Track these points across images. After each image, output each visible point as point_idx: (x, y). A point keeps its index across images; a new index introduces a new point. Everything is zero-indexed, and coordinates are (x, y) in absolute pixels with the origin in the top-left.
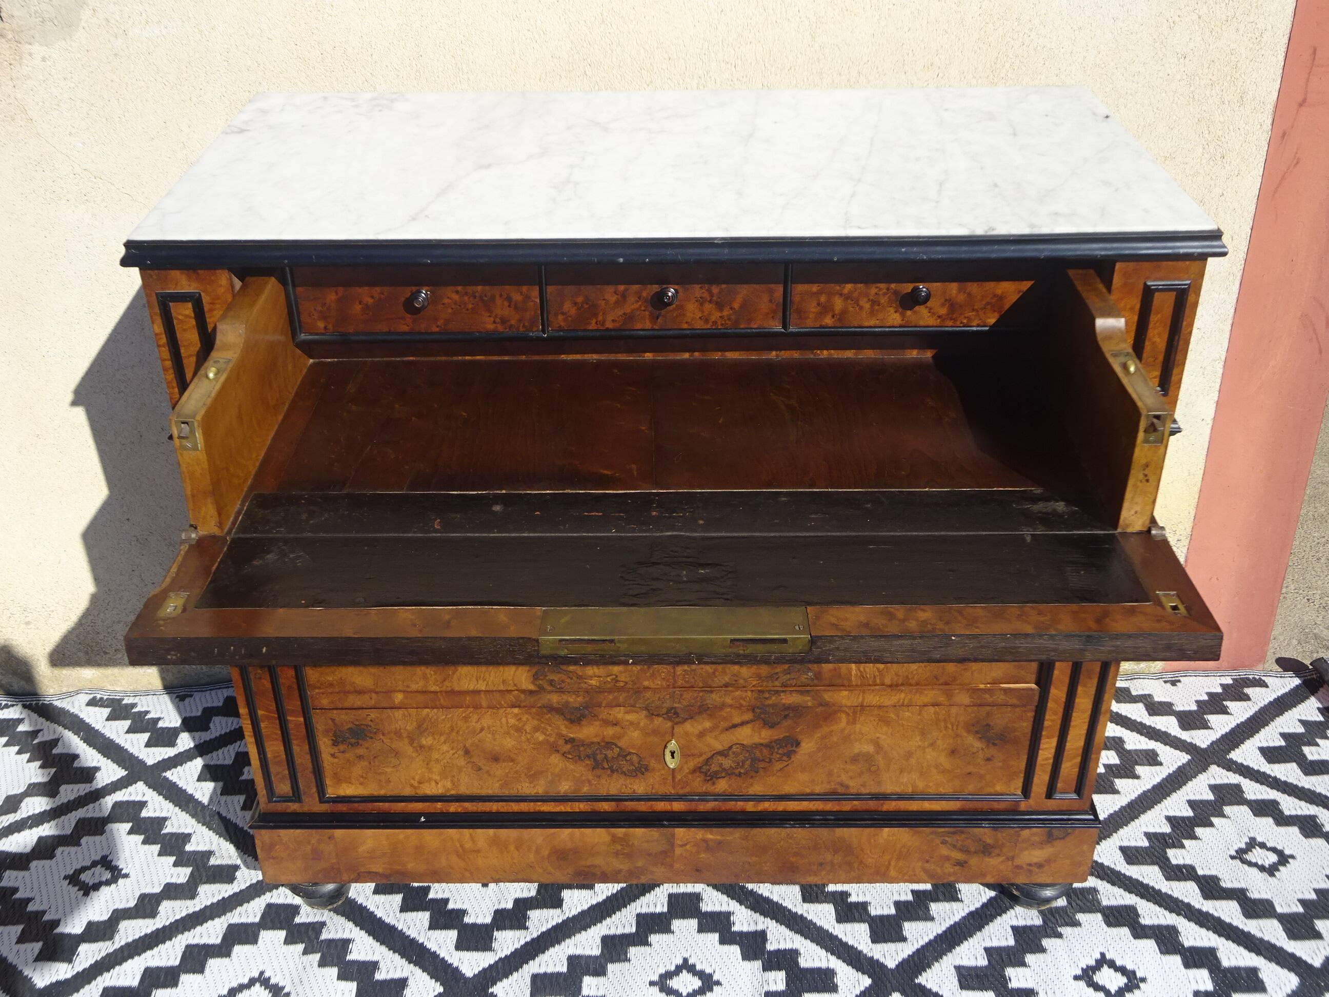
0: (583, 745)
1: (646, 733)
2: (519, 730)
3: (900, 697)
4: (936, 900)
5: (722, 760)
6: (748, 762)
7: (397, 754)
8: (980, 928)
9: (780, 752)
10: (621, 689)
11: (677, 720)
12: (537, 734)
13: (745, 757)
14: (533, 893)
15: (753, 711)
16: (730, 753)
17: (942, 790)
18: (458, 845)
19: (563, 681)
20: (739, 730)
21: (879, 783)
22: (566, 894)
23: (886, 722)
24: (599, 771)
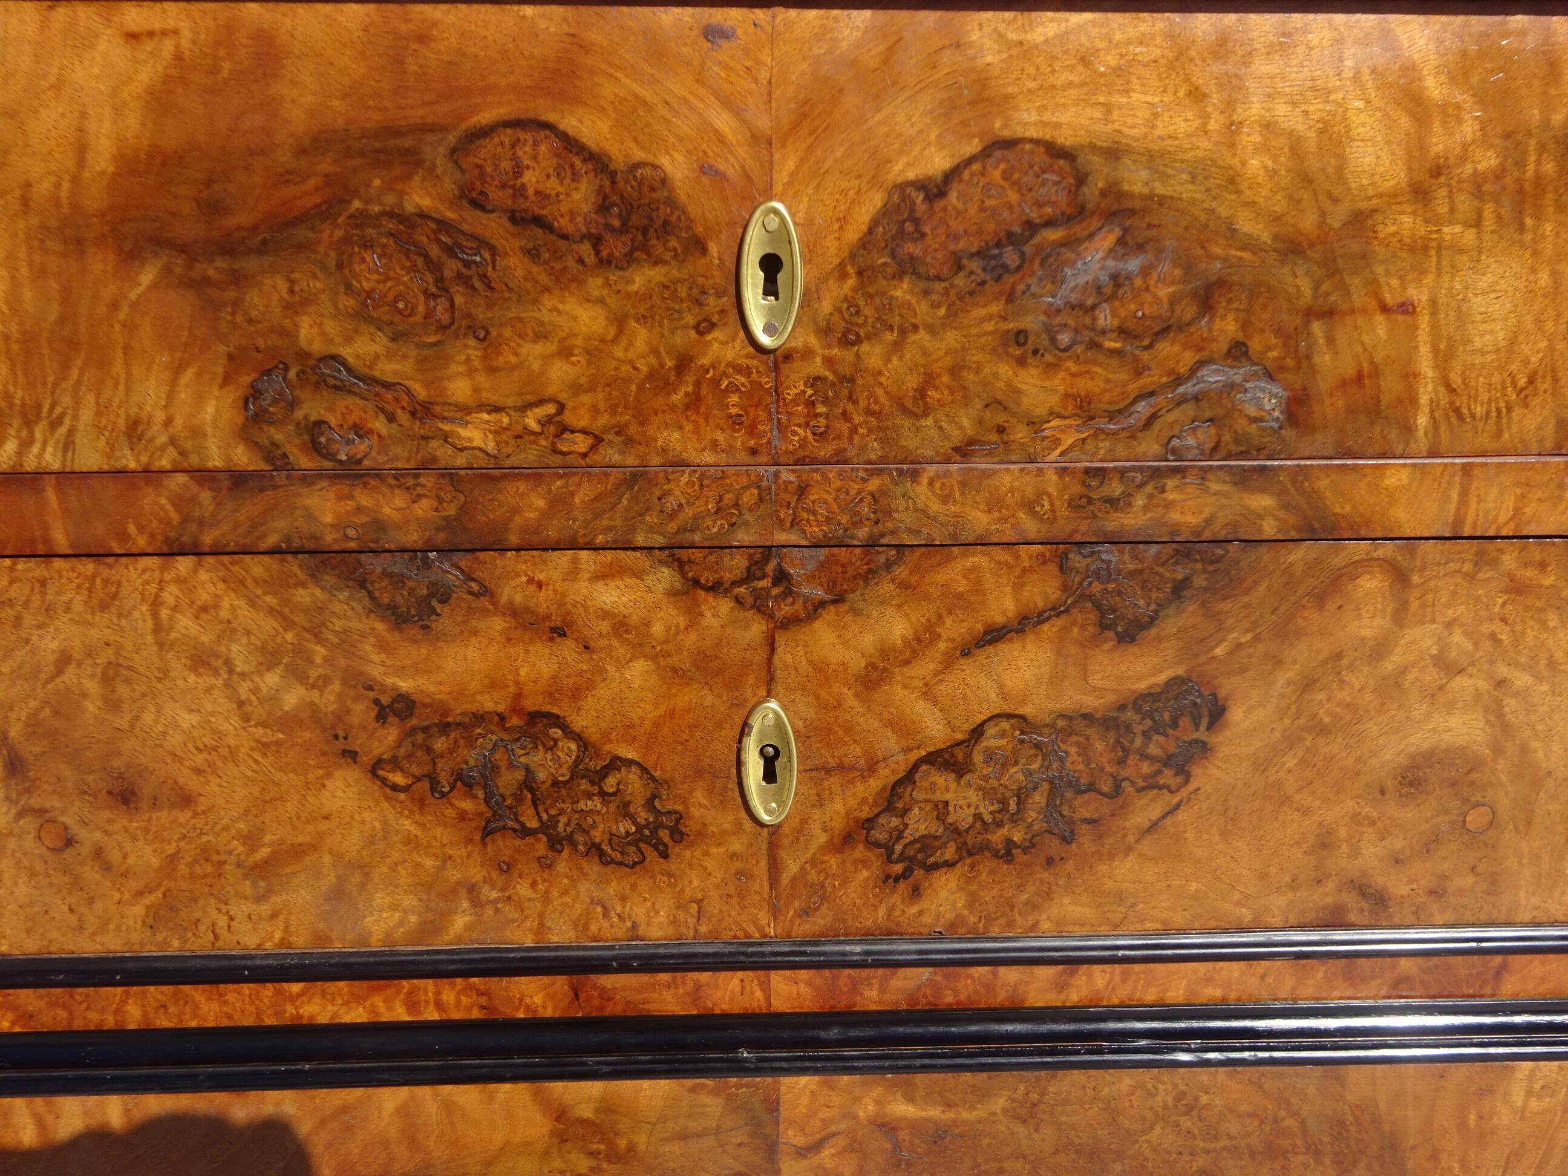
0: (445, 728)
1: (675, 670)
6: (1039, 798)
9: (1153, 750)
10: (578, 467)
11: (785, 609)
12: (272, 679)
13: (1029, 774)
15: (1062, 565)
16: (978, 757)
19: (360, 431)
20: (1009, 650)
21: (1491, 883)
24: (505, 846)
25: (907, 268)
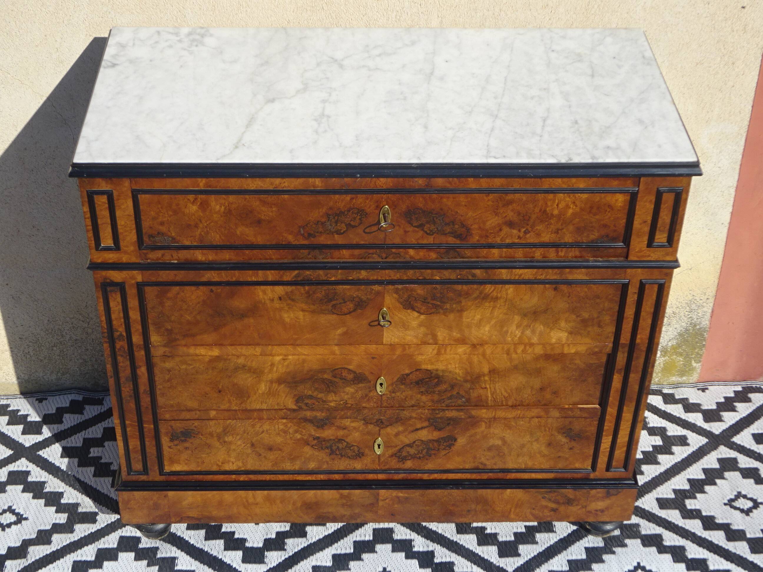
0: (324, 441)
1: (363, 434)
2: (285, 432)
3: (518, 412)
4: (540, 531)
5: (408, 449)
6: (425, 451)
7: (209, 446)
8: (565, 548)
9: (445, 445)
10: (349, 408)
11: (382, 426)
12: (297, 435)
13: (423, 448)
14: (288, 528)
15: (429, 421)
16: (414, 445)
17: (543, 467)
18: (245, 500)
19: (314, 404)
20: (420, 432)
21: (504, 463)
22: (308, 529)
23: (510, 428)
24: (333, 456)
25: (404, 384)
